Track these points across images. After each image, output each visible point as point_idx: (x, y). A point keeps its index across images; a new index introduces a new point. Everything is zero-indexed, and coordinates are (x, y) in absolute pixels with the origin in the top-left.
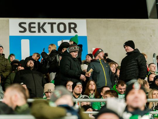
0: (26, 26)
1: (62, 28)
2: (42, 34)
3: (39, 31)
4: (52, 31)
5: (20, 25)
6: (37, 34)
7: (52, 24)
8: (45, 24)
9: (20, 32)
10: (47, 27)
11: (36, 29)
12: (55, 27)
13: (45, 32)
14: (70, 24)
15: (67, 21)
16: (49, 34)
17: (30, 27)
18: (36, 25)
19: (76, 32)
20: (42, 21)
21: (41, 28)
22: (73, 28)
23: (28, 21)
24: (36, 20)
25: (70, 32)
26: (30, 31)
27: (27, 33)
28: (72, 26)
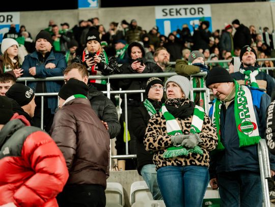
0: (168, 11)
1: (193, 11)
2: (179, 17)
3: (177, 15)
4: (186, 14)
5: (163, 11)
6: (175, 17)
7: (186, 9)
8: (180, 9)
9: (164, 16)
10: (182, 12)
11: (174, 13)
12: (188, 11)
13: (180, 14)
14: (198, 9)
15: (196, 6)
16: (184, 16)
17: (170, 12)
18: (174, 11)
19: (203, 14)
20: (178, 7)
21: (178, 12)
22: (201, 11)
23: (168, 7)
24: (175, 7)
25: (199, 14)
26: (171, 15)
27: (169, 17)
28: (200, 10)
